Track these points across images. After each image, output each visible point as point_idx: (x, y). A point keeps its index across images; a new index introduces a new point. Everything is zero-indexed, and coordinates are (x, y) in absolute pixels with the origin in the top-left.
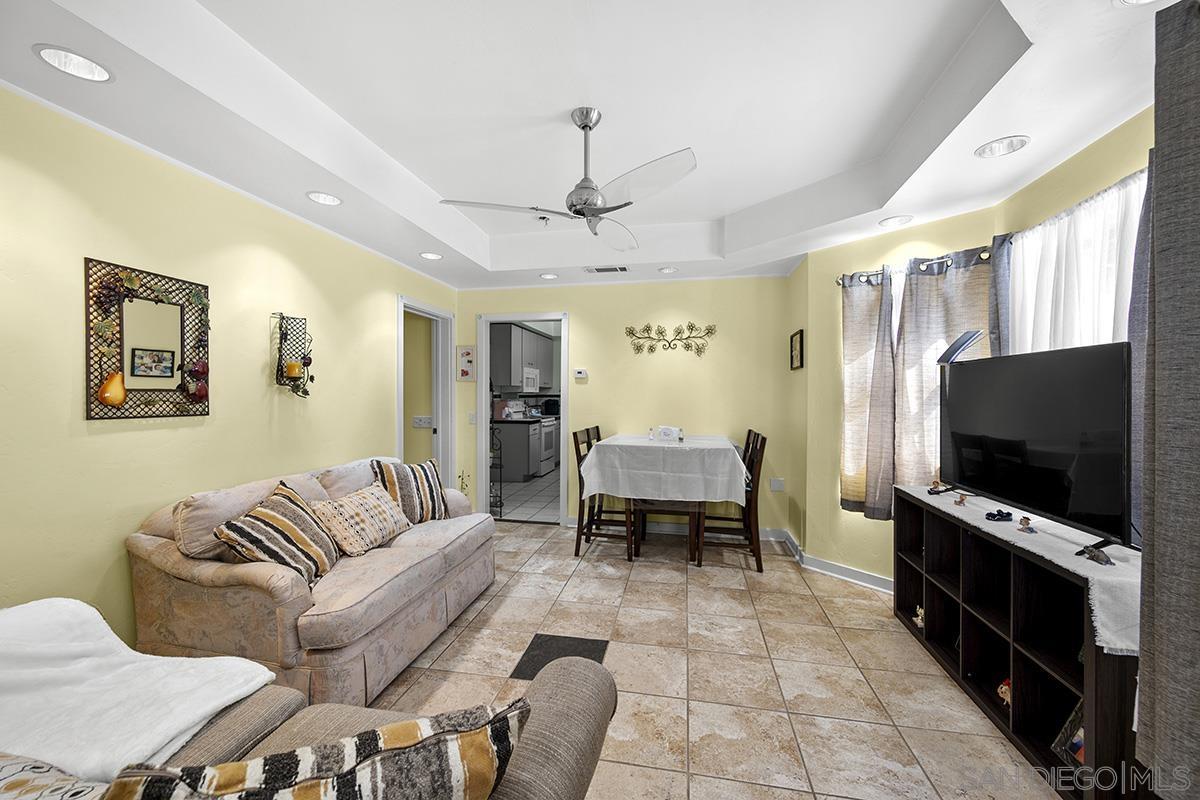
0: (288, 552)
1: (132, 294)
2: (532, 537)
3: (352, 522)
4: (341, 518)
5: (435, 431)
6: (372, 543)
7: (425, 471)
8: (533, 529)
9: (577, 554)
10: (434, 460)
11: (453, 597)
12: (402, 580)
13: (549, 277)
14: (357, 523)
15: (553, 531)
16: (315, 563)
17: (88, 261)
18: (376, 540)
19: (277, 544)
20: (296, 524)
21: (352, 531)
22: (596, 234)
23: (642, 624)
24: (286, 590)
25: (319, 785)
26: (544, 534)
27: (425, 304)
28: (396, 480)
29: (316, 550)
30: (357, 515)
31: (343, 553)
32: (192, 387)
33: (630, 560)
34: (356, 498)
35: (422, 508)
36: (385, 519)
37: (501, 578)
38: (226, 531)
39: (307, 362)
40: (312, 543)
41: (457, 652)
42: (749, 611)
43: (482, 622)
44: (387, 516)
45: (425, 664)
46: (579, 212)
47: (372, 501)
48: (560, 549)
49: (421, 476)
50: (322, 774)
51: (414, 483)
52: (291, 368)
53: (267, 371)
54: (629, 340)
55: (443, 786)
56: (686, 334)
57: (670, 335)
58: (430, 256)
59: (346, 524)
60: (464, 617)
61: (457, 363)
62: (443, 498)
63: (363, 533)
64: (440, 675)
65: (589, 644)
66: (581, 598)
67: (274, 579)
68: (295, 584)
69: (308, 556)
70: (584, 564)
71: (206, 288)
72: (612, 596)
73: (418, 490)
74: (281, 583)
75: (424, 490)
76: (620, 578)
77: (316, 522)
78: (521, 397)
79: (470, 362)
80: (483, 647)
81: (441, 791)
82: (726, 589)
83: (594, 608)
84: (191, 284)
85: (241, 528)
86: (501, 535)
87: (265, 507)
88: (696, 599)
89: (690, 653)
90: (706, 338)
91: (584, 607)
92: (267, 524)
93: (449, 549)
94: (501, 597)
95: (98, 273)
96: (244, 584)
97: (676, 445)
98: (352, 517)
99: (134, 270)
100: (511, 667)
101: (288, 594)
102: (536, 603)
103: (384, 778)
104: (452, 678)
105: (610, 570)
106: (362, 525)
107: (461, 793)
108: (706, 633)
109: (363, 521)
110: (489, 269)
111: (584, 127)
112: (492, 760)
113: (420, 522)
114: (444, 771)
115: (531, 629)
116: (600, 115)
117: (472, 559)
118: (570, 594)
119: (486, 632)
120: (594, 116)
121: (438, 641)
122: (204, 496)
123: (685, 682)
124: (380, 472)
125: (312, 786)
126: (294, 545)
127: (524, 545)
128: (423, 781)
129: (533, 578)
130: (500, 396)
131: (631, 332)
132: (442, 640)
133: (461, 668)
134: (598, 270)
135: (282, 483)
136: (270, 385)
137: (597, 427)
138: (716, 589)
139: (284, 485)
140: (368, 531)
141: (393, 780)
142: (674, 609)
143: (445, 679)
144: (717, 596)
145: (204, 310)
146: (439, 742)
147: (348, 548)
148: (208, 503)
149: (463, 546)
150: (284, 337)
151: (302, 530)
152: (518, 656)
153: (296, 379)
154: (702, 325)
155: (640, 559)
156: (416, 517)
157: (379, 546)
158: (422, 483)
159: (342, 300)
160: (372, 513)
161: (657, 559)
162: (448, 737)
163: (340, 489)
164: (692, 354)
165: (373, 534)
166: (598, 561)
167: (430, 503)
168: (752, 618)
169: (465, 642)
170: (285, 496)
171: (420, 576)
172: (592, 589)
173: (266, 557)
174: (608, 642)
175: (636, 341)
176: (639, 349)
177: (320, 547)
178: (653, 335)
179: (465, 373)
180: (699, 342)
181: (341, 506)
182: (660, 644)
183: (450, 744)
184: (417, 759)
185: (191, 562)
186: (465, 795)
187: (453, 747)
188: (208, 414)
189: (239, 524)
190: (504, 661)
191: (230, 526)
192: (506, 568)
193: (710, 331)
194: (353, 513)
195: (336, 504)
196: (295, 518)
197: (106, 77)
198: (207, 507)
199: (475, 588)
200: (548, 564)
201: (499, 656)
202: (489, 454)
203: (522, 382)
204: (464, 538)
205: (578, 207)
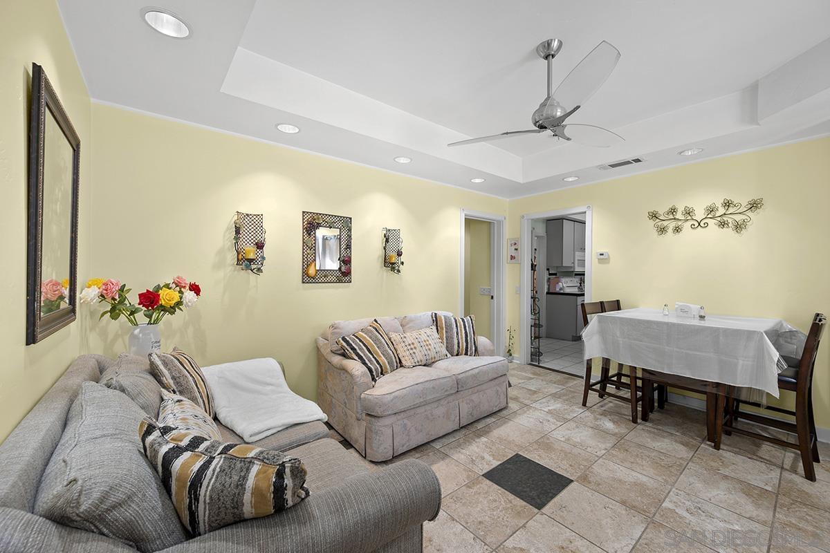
0: (368, 358)
1: (319, 225)
2: (555, 383)
3: (409, 347)
4: (403, 344)
5: (492, 297)
6: (418, 362)
7: (464, 322)
8: (559, 376)
9: (584, 404)
10: (472, 316)
11: (465, 408)
12: (420, 387)
13: (570, 179)
14: (412, 349)
15: (575, 382)
16: (381, 367)
17: (304, 212)
18: (421, 361)
19: (363, 352)
20: (375, 343)
21: (408, 353)
22: (568, 139)
23: (614, 479)
24: (358, 377)
25: (201, 456)
26: (566, 382)
27: (480, 212)
28: (444, 326)
29: (383, 360)
30: (413, 344)
31: (400, 364)
32: (343, 269)
33: (634, 421)
34: (415, 334)
35: (459, 347)
36: (429, 349)
37: (513, 406)
38: (342, 341)
39: (399, 254)
40: (382, 355)
41: (459, 445)
42: (766, 515)
43: (486, 432)
44: (432, 347)
45: (437, 445)
46: (542, 127)
47: (424, 337)
48: (573, 397)
49: (460, 325)
50: (206, 453)
51: (455, 330)
52: (391, 257)
53: (380, 259)
54: (652, 223)
55: (242, 485)
56: (721, 211)
57: (700, 214)
58: (477, 181)
59: (406, 348)
60: (475, 425)
61: (506, 251)
62: (475, 342)
63: (414, 355)
64: (442, 455)
65: (555, 476)
66: (568, 439)
67: (354, 370)
68: (363, 374)
69: (377, 361)
70: (587, 413)
71: (351, 219)
72: (599, 447)
73: (457, 334)
74: (356, 373)
75: (461, 335)
76: (615, 435)
77: (387, 344)
78: (576, 275)
79: (516, 249)
80: (476, 448)
81: (240, 487)
82: (741, 482)
83: (575, 451)
84: (344, 217)
85: (348, 341)
86: (532, 376)
87: (363, 332)
88: (692, 479)
89: (651, 522)
90: (749, 213)
91: (567, 447)
92: (361, 341)
93: (462, 376)
94: (507, 420)
95: (307, 217)
96: (343, 370)
97: (696, 322)
98: (409, 345)
99: (320, 214)
100: (487, 469)
101: (358, 379)
102: (529, 432)
103: (221, 467)
104: (447, 461)
105: (609, 425)
106: (414, 350)
107: (250, 495)
108: (685, 514)
109: (415, 348)
110: (521, 182)
111: (546, 57)
112: (270, 486)
113: (457, 355)
114: (245, 478)
115: (516, 449)
116: (561, 43)
117: (484, 387)
118: (560, 434)
119: (484, 439)
120: (555, 44)
121: (452, 435)
122: (339, 323)
123: (631, 547)
124: (436, 320)
125: (198, 455)
126: (372, 354)
127: (545, 388)
128: (236, 478)
129: (537, 414)
130: (555, 274)
131: (654, 216)
132: (455, 434)
133: (455, 456)
134: (613, 166)
135: (375, 320)
136: (381, 267)
137: (618, 301)
138: (726, 477)
139: (376, 322)
140: (417, 354)
141: (224, 470)
142: (660, 479)
143: (443, 459)
144: (724, 485)
145: (350, 230)
146: (250, 462)
147: (404, 362)
148: (340, 327)
149: (474, 376)
150: (387, 241)
151: (378, 347)
152: (496, 463)
153: (393, 264)
154: (743, 200)
155: (647, 424)
156: (453, 352)
157: (424, 365)
158: (461, 330)
159: (423, 216)
160: (422, 344)
161: (665, 428)
162: (255, 462)
163: (410, 328)
164: (729, 231)
165: (419, 356)
166: (601, 415)
167: (465, 344)
168: (764, 523)
169: (468, 441)
170: (376, 327)
171: (433, 388)
172: (582, 435)
173: (356, 358)
174: (572, 481)
175: (659, 224)
176: (662, 230)
177: (386, 358)
178: (679, 216)
179: (512, 258)
180: (739, 218)
181: (405, 337)
182: (623, 503)
183: (255, 466)
184: (239, 465)
185: (333, 354)
186: (252, 497)
187: (255, 469)
188: (351, 282)
189: (348, 339)
190: (485, 464)
191: (344, 339)
192: (521, 400)
193: (754, 205)
194: (410, 342)
195: (402, 336)
196: (376, 341)
197: (297, 130)
198: (339, 328)
199: (486, 408)
200: (556, 405)
201: (483, 458)
202: (530, 316)
203: (573, 263)
204: (477, 371)
205: (540, 122)
